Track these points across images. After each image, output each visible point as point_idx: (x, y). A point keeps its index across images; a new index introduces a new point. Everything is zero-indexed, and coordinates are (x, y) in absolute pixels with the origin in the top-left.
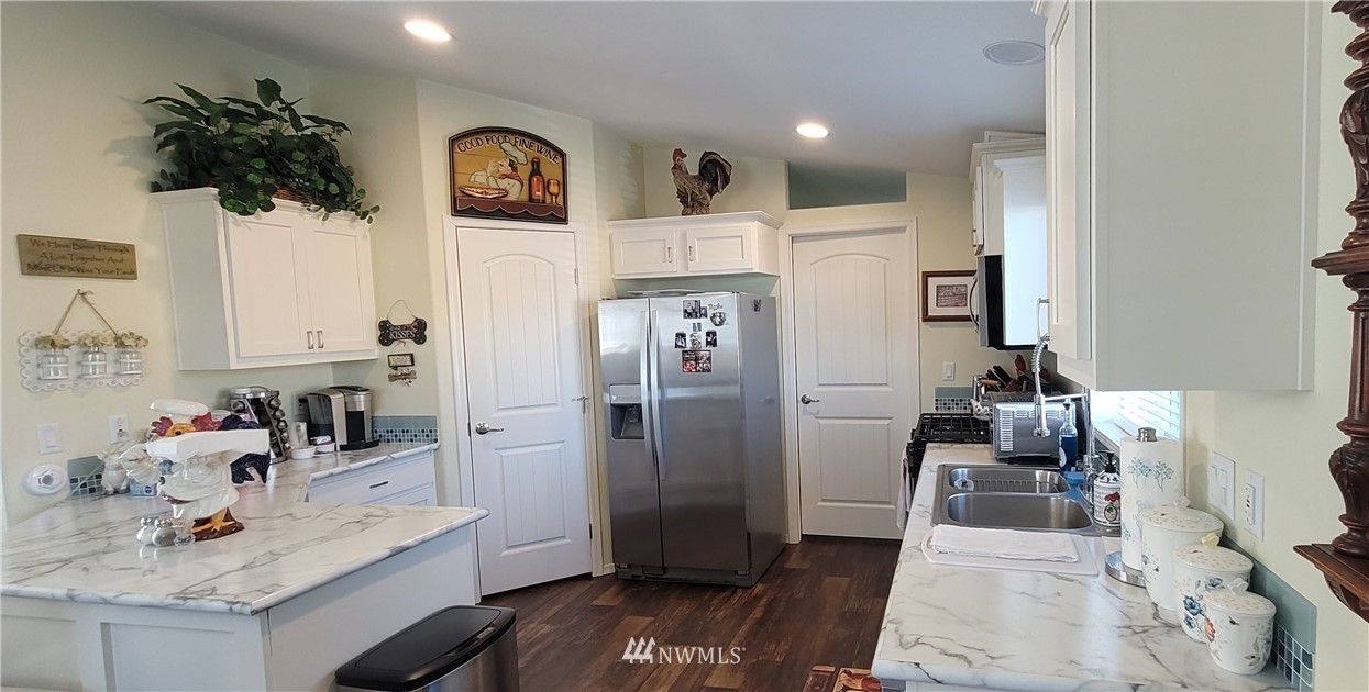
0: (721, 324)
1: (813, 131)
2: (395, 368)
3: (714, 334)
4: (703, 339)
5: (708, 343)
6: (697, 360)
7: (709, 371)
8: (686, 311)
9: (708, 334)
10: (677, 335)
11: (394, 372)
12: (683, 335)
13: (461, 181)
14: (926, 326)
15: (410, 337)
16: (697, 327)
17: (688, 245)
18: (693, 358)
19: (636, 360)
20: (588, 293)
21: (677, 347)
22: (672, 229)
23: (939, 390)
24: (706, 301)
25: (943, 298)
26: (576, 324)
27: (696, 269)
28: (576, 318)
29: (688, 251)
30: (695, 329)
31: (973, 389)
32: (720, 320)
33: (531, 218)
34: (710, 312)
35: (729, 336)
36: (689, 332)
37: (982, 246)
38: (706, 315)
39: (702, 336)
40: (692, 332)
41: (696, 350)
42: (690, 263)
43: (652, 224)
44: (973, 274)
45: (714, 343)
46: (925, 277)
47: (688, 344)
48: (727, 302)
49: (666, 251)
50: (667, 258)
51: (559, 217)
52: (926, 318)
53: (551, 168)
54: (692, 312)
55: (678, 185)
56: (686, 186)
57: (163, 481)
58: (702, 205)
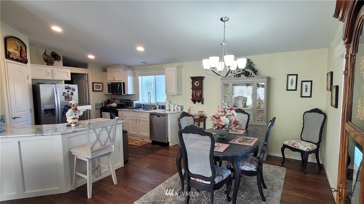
0: (74, 91)
1: (91, 57)
3: (73, 93)
4: (70, 94)
5: (71, 95)
6: (68, 98)
8: (66, 88)
9: (71, 93)
10: (63, 93)
13: (8, 50)
14: (93, 92)
17: (54, 73)
18: (67, 98)
19: (52, 99)
20: (30, 82)
21: (64, 95)
22: (49, 68)
23: (96, 104)
24: (70, 86)
25: (96, 87)
26: (28, 90)
27: (55, 78)
28: (28, 88)
29: (54, 74)
30: (68, 92)
31: (103, 103)
32: (74, 90)
33: (21, 61)
34: (71, 88)
35: (76, 93)
36: (66, 92)
37: (122, 81)
38: (70, 89)
39: (70, 93)
40: (67, 92)
41: (68, 96)
42: (54, 77)
43: (43, 66)
44: (102, 83)
45: (73, 95)
46: (93, 83)
47: (66, 95)
48: (75, 86)
49: (47, 73)
50: (48, 75)
51: (26, 62)
52: (93, 91)
53: (24, 49)
54: (67, 88)
55: (45, 57)
56: (49, 58)
57: (76, 115)
58: (53, 64)
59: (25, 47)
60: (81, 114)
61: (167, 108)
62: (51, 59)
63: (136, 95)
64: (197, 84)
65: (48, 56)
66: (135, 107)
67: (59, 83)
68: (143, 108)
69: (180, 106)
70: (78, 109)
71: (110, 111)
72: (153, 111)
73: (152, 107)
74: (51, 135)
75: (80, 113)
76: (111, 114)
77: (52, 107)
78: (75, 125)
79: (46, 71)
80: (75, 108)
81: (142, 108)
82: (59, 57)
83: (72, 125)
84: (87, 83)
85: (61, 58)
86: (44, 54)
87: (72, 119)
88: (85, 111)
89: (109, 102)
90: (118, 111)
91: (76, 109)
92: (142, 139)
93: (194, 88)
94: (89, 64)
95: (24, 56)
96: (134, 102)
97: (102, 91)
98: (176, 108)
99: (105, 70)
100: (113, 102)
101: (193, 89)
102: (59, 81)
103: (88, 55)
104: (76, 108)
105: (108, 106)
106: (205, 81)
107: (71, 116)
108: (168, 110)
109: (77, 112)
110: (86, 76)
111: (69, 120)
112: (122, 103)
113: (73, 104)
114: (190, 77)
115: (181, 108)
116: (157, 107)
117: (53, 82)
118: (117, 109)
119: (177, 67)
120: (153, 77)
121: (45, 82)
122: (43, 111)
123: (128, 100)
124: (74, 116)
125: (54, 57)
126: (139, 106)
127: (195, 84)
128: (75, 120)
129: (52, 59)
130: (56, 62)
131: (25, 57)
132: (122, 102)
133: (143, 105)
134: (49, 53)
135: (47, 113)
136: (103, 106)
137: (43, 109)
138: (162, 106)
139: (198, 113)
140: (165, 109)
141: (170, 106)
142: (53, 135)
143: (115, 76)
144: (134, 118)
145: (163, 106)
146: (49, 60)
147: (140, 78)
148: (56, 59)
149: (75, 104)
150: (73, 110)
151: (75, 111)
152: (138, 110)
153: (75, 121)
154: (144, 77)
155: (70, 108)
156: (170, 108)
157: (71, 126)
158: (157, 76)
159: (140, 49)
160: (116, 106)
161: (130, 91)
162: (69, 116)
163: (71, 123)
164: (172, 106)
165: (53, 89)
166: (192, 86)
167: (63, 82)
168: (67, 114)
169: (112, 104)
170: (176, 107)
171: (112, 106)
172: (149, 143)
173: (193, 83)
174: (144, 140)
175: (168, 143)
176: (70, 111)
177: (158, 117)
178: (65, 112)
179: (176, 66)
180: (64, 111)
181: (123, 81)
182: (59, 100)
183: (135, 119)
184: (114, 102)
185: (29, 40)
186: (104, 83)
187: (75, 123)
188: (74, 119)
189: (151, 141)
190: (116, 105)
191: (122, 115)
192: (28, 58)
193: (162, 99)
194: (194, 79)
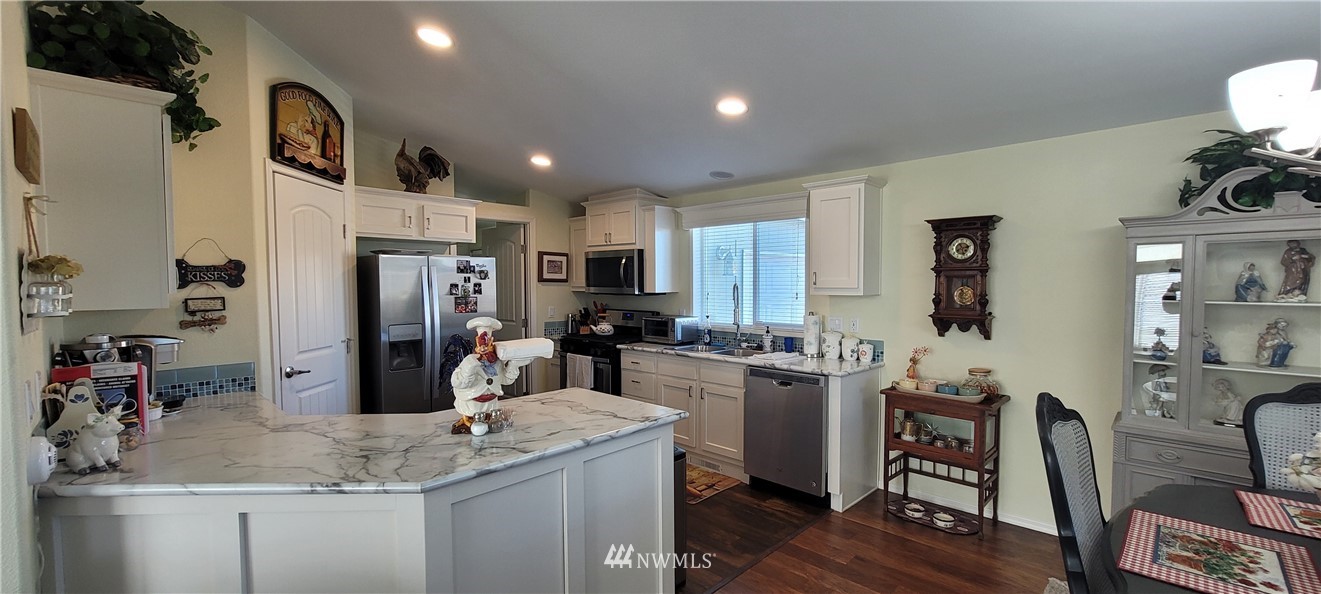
0: (485, 279)
1: (541, 161)
2: (193, 313)
3: (480, 285)
4: (471, 289)
5: (475, 292)
6: (467, 304)
7: (476, 311)
8: (459, 268)
9: (475, 285)
10: (452, 285)
11: (189, 318)
12: (457, 286)
13: (281, 129)
14: (540, 285)
15: (220, 279)
16: (467, 280)
17: (426, 217)
18: (464, 303)
19: (416, 304)
20: (351, 247)
21: (452, 294)
22: (410, 202)
23: (546, 324)
24: (474, 261)
25: (550, 268)
26: (344, 273)
27: (430, 236)
28: (344, 268)
29: (426, 222)
30: (465, 281)
31: (568, 322)
32: (484, 275)
33: (322, 173)
34: (477, 269)
35: (490, 287)
36: (461, 283)
37: (634, 244)
38: (474, 271)
39: (470, 286)
40: (463, 283)
41: (466, 296)
42: (426, 231)
43: (392, 195)
44: (566, 255)
45: (480, 292)
46: (541, 255)
47: (460, 293)
48: (488, 263)
49: (406, 219)
50: (407, 224)
51: (339, 178)
52: (541, 279)
53: (334, 132)
54: (464, 269)
55: (402, 166)
56: (413, 169)
57: (490, 382)
58: (425, 187)
59: (339, 127)
60: (512, 375)
61: (811, 349)
62: (419, 173)
63: (682, 296)
64: (962, 249)
65: (409, 161)
66: (680, 338)
67: (442, 253)
68: (709, 344)
69: (869, 342)
70: (501, 354)
71: (592, 352)
72: (757, 360)
73: (746, 341)
74: (377, 492)
75: (507, 375)
76: (595, 363)
77: (414, 336)
78: (484, 428)
79: (400, 212)
80: (490, 349)
81: (706, 344)
82: (443, 164)
83: (477, 429)
84: (523, 255)
85: (451, 170)
86: (398, 155)
87: (475, 399)
88: (527, 363)
89: (586, 317)
90: (620, 350)
91: (492, 357)
92: (709, 465)
93: (945, 269)
94: (531, 191)
95: (335, 155)
96: (677, 320)
97: (565, 281)
98: (853, 351)
99: (578, 210)
100: (600, 317)
101: (937, 270)
102: (441, 247)
103: (533, 155)
104: (494, 352)
105: (584, 331)
106: (999, 236)
107: (471, 385)
108: (812, 356)
109: (497, 367)
110: (522, 230)
111: (465, 404)
112: (631, 324)
113: (480, 332)
114: (928, 222)
115: (874, 352)
116: (767, 343)
117: (423, 248)
118: (618, 346)
119: (869, 182)
120: (748, 227)
121: (396, 246)
122: (385, 343)
123: (653, 313)
124: (482, 389)
125: (429, 165)
126: (693, 337)
127: (953, 249)
128: (487, 404)
129: (422, 170)
130: (434, 182)
131: (338, 161)
132: (631, 318)
133: (710, 332)
134: (414, 153)
135: (399, 356)
136: (567, 331)
137: (384, 338)
138: (786, 338)
139: (967, 376)
140: (801, 352)
141: (821, 341)
142: (386, 492)
143: (611, 230)
144: (676, 380)
145: (792, 339)
146: (414, 174)
147: (696, 232)
148: (435, 174)
149: (490, 334)
150: (479, 359)
151: (487, 364)
152: (692, 350)
153: (486, 407)
154: (710, 231)
155: (468, 349)
156: (825, 348)
157: (468, 431)
158: (762, 225)
159: (732, 107)
160: (611, 333)
161: (660, 279)
162: (463, 385)
163: (471, 419)
164: (832, 341)
165: (421, 272)
166: (938, 261)
167: (454, 248)
168: (454, 380)
169: (599, 327)
170: (849, 345)
171: (597, 332)
172: (740, 487)
173: (939, 248)
174: (714, 467)
175: (828, 495)
176: (468, 365)
177: (782, 384)
178: (447, 367)
179: (866, 176)
180: (447, 360)
181: (638, 247)
182: (436, 308)
183: (686, 384)
184: (604, 318)
185: (353, 100)
186: (573, 253)
187: (488, 416)
188: (482, 399)
189: (746, 480)
190: (611, 328)
191: (633, 367)
192: (349, 164)
193: (789, 312)
194: (945, 229)
